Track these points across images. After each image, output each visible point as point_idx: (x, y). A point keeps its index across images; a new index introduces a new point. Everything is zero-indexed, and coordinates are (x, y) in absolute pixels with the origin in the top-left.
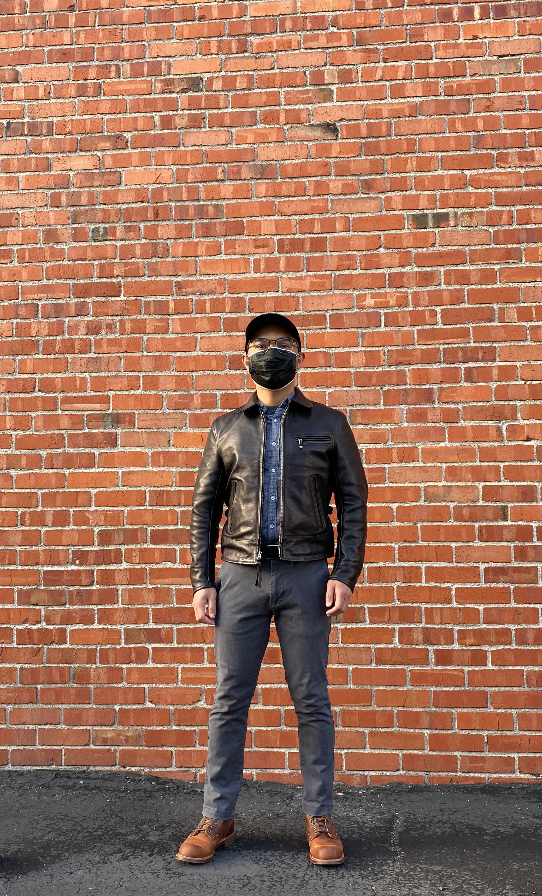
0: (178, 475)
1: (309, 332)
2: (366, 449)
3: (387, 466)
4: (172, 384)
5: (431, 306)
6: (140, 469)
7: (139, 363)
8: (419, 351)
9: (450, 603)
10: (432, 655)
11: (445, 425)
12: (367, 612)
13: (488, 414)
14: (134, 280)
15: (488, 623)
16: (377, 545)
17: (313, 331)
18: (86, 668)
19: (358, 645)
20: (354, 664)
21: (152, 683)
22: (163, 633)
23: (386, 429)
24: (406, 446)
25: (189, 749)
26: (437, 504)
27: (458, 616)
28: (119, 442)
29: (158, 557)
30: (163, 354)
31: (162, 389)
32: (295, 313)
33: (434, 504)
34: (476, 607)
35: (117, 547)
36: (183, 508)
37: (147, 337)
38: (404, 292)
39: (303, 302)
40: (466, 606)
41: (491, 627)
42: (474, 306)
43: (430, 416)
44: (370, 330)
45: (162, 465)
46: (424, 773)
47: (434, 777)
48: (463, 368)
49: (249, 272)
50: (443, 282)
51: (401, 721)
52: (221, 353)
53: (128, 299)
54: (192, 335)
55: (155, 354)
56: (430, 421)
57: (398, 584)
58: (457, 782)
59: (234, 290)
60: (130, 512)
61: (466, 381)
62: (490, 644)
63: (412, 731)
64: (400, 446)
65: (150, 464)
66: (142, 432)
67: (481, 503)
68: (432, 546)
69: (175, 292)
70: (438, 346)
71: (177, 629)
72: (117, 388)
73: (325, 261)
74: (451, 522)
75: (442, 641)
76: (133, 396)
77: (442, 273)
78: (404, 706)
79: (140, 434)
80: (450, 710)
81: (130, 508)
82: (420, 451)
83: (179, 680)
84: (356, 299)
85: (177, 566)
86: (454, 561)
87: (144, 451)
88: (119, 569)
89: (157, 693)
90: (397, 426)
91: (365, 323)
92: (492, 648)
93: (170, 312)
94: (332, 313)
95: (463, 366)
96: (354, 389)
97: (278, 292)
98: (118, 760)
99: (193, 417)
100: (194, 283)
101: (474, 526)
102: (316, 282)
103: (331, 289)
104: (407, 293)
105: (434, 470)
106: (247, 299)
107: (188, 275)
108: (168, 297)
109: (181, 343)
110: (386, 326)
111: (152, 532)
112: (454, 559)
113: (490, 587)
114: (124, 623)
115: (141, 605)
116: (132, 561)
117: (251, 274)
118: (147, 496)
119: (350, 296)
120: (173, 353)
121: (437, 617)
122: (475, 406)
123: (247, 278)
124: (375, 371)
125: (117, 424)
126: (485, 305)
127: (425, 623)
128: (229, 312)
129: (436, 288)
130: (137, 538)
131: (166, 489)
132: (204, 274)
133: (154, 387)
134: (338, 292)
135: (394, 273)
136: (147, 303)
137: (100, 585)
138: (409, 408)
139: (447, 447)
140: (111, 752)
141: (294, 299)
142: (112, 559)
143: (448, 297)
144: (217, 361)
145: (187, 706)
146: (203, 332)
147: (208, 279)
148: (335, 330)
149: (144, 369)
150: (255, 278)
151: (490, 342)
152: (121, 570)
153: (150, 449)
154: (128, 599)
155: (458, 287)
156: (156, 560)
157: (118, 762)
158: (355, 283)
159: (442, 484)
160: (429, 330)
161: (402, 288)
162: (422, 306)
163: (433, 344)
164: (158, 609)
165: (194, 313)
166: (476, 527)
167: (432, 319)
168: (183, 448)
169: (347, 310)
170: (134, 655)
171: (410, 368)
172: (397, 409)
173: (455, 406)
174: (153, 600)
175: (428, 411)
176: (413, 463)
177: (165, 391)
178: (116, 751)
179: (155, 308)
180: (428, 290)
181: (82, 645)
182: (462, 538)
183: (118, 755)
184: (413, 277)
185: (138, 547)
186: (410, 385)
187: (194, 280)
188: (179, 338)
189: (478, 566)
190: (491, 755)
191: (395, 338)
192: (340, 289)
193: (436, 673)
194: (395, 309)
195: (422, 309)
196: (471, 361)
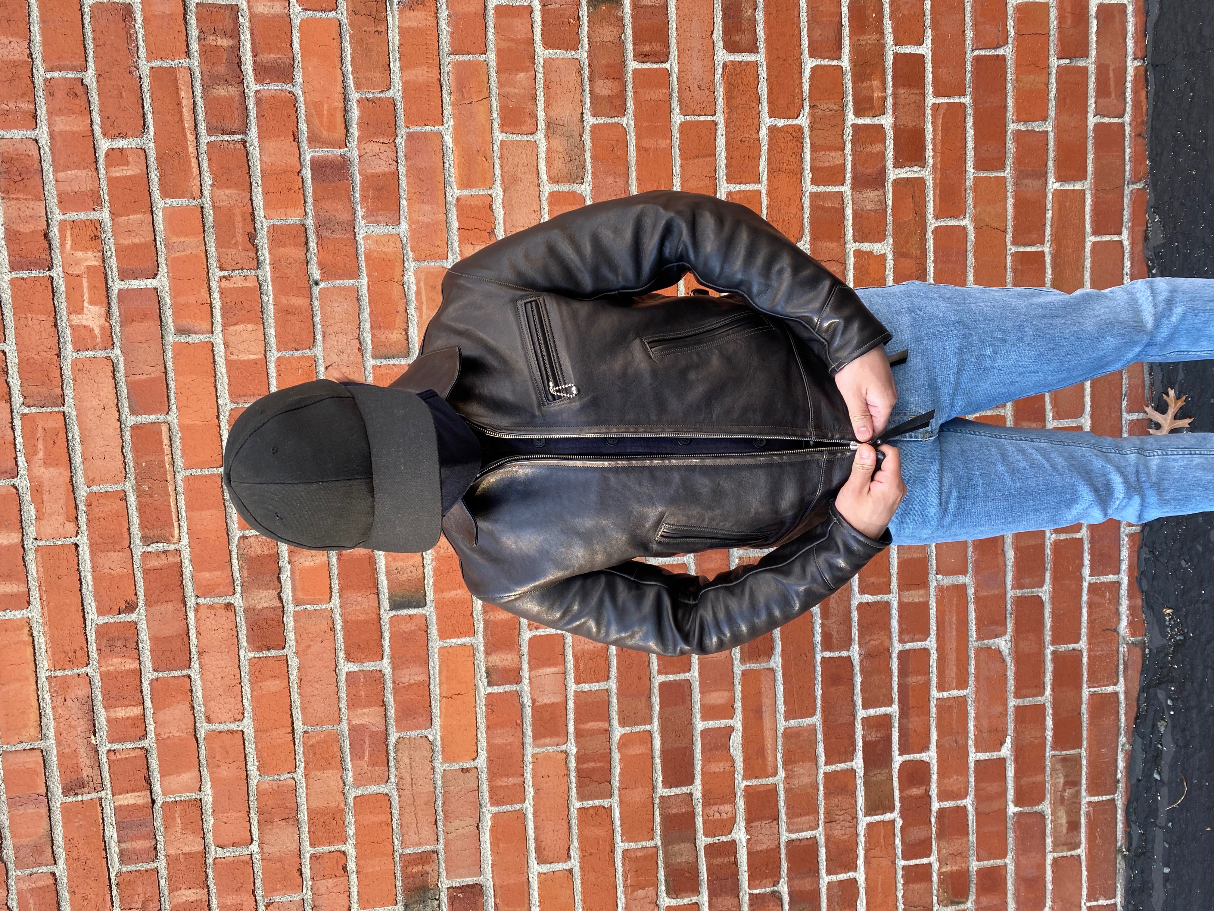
0: (543, 741)
1: (180, 463)
4: (330, 776)
5: (96, 162)
6: (531, 825)
7: (281, 860)
8: (218, 192)
9: (800, 129)
10: (905, 173)
11: (402, 132)
13: (371, 29)
14: (68, 896)
15: (839, 48)
17: (178, 453)
18: (941, 882)
21: (966, 746)
22: (873, 737)
23: (416, 272)
24: (455, 224)
25: (1085, 660)
26: (588, 155)
27: (827, 113)
28: (470, 881)
29: (721, 765)
31: (340, 798)
32: (132, 499)
33: (589, 161)
34: (807, 74)
35: (702, 854)
36: (615, 722)
37: (213, 847)
38: (62, 231)
39: (103, 481)
40: (806, 94)
41: (846, 41)
42: (91, 53)
43: (381, 167)
44: (168, 314)
45: (521, 779)
46: (1128, 190)
47: (1134, 170)
48: (258, 87)
49: (28, 621)
50: (29, 134)
51: (1034, 237)
52: (245, 670)
53: (117, 904)
54: (202, 743)
55: (255, 823)
56: (393, 168)
58: (1142, 123)
59: (79, 653)
60: (628, 836)
61: (290, 78)
62: (881, 47)
63: (1049, 215)
64: (456, 238)
65: (518, 807)
66: (446, 833)
67: (583, 55)
68: (681, 167)
69: (94, 795)
70: (204, 148)
71: (865, 707)
72: (344, 901)
74: (628, 121)
75: (876, 148)
76: (362, 862)
78: (1005, 231)
79: (450, 836)
80: (1009, 136)
81: (618, 838)
82: (466, 192)
83: (961, 693)
84: (87, 350)
85: (737, 722)
86: (714, 118)
87: (490, 823)
88: (747, 844)
89: (985, 735)
90: (409, 245)
91: (150, 326)
92: (888, 41)
93: (145, 801)
94: (127, 410)
95: (251, 85)
96: (321, 349)
97: (77, 546)
98: (1104, 798)
99: (404, 722)
100: (65, 751)
101: (635, 71)
102: (45, 452)
103: (64, 412)
104: (63, 224)
105: (510, 159)
106: (102, 620)
107: (45, 768)
108: (108, 810)
109: (224, 767)
110: (156, 275)
111: (667, 784)
112: (709, 118)
113: (767, 40)
114: (855, 818)
115: (818, 789)
116: (730, 819)
117: (34, 614)
118: (590, 803)
119: (78, 367)
120: (250, 782)
121: (831, 158)
122: (352, 58)
123: (44, 624)
124: (274, 300)
125: (429, 889)
126: (87, 26)
127: (843, 185)
128: (139, 659)
129: (47, 150)
130: (682, 814)
131: (573, 765)
132: (39, 729)
133: (338, 816)
134: (71, 396)
135: (9, 255)
136: (124, 858)
137: (780, 877)
138: (363, 218)
139: (455, 128)
140: (1092, 812)
141: (95, 503)
142: (726, 860)
143: (69, 119)
144: (265, 679)
145: (1009, 673)
146: (195, 718)
147: (52, 717)
148: (172, 402)
149: (294, 846)
150: (42, 604)
151: (185, 14)
152: (748, 840)
153: (484, 810)
154: (807, 817)
155: (41, 93)
156: (727, 768)
157: (1109, 797)
158: (43, 353)
159: (543, 141)
160: (160, 167)
161: (51, 235)
162: (97, 185)
163: (197, 158)
164: (825, 752)
165: (145, 743)
166: (637, 67)
167: (130, 159)
168: (479, 736)
169: (118, 372)
170: (915, 790)
171: (262, 214)
172: (367, 247)
173: (355, 107)
174: (808, 764)
175: (369, 171)
176: (494, 207)
177: (346, 791)
178: (1089, 803)
179: (138, 838)
180: (51, 169)
181: (897, 896)
182: (661, 98)
183: (1096, 799)
184: (19, 206)
185: (700, 809)
186: (306, 214)
187: (58, 752)
188: (211, 773)
189: (721, 65)
190: (1093, 53)
191: (188, 253)
192: (63, 390)
193: (939, 166)
194: (109, 253)
195: (104, 186)
196: (239, 64)
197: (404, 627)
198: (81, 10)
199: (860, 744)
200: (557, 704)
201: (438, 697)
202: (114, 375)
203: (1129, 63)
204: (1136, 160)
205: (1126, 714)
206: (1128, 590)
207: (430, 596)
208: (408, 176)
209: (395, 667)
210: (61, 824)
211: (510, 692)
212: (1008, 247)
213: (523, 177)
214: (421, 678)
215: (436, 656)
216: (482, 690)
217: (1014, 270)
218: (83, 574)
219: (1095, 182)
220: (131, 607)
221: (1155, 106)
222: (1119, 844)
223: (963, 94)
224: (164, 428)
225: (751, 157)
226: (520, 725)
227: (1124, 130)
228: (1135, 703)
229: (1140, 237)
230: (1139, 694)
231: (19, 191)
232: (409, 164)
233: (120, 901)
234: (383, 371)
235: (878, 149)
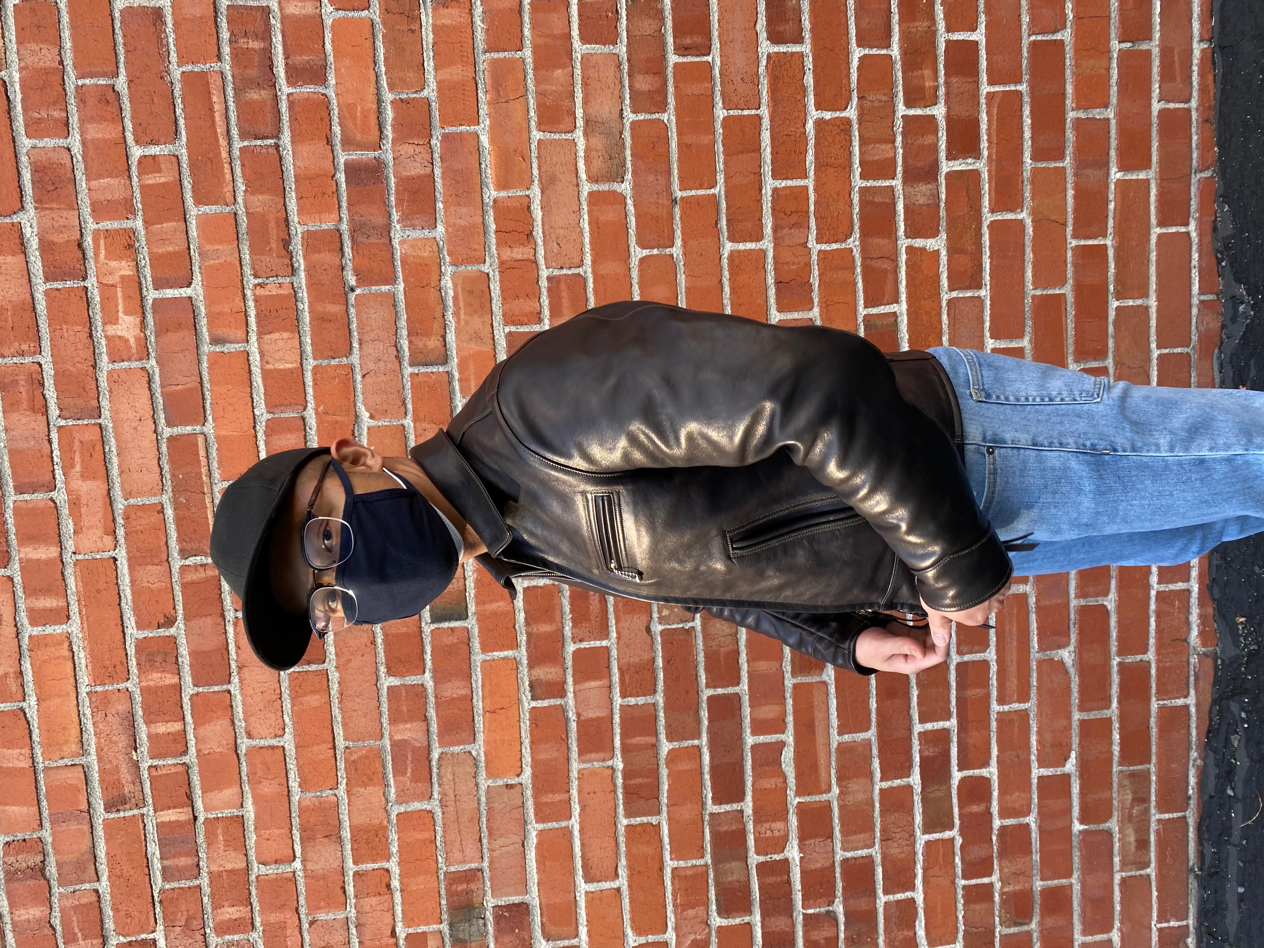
0: (588, 756)
1: (217, 475)
2: (506, 323)
3: (544, 273)
4: (372, 793)
5: (129, 169)
6: (577, 843)
7: (324, 877)
8: (252, 198)
9: (848, 121)
10: (958, 166)
11: (437, 133)
12: (874, 311)
13: (405, 27)
14: (111, 914)
15: (889, 35)
16: (727, 289)
17: (215, 465)
18: (1003, 902)
19: (945, 327)
20: (982, 336)
21: (1028, 761)
22: (930, 752)
23: (453, 277)
24: (493, 227)
25: (1153, 672)
26: (628, 153)
27: (876, 104)
28: (516, 899)
29: (773, 781)
30: (296, 821)
31: (382, 815)
32: (169, 512)
33: (629, 158)
34: (855, 63)
35: (754, 872)
36: (663, 737)
37: (255, 865)
38: (96, 240)
39: (139, 494)
40: (854, 85)
41: (896, 29)
42: (122, 59)
43: (416, 169)
44: (203, 322)
45: (566, 795)
46: (1195, 179)
47: (1201, 157)
48: (291, 90)
49: (68, 636)
50: (61, 142)
51: (1095, 229)
52: (285, 684)
53: (160, 921)
54: (243, 759)
55: (297, 839)
56: (428, 170)
57: (812, 242)
58: (1210, 108)
59: (119, 668)
60: (677, 854)
61: (322, 80)
62: (932, 34)
63: (1112, 206)
64: (494, 241)
65: (564, 824)
66: (491, 850)
67: (622, 49)
68: (725, 163)
69: (136, 812)
70: (236, 153)
71: (922, 721)
72: (388, 919)
73: (21, 445)
74: (669, 117)
75: (928, 140)
76: (405, 880)
77: (34, 141)
78: (1065, 224)
79: (495, 854)
80: (1069, 124)
81: (667, 856)
82: (503, 194)
83: (1023, 706)
84: (123, 361)
85: (789, 737)
86: (758, 112)
87: (535, 841)
88: (801, 862)
89: (1048, 750)
90: (445, 249)
91: (185, 336)
92: (940, 27)
93: (187, 817)
94: (163, 421)
95: (283, 87)
96: (357, 357)
97: (115, 560)
98: (1175, 815)
99: (447, 737)
100: (106, 767)
101: (676, 65)
102: (82, 465)
103: (100, 425)
104: (96, 233)
105: (548, 158)
106: (141, 635)
107: (87, 784)
108: (150, 827)
109: (265, 783)
110: (191, 283)
111: (717, 800)
112: (753, 112)
113: (812, 30)
114: (912, 835)
115: (874, 806)
116: (783, 837)
117: (73, 629)
118: (638, 820)
119: (114, 378)
120: (292, 798)
121: (880, 151)
122: (386, 59)
123: (84, 639)
124: (310, 307)
125: (474, 908)
126: (117, 31)
127: (893, 179)
128: (179, 674)
129: (80, 158)
130: (733, 831)
131: (620, 781)
132: (80, 745)
133: (380, 834)
134: (107, 408)
135: (43, 266)
136: (167, 875)
137: (835, 897)
138: (398, 222)
139: (491, 127)
140: (1161, 830)
141: (133, 516)
142: (779, 879)
143: (101, 126)
144: (306, 694)
145: (1073, 685)
146: (235, 733)
147: (93, 732)
148: (208, 412)
149: (336, 864)
150: (81, 619)
151: (216, 17)
152: (801, 858)
153: (529, 827)
154: (863, 835)
155: (73, 101)
156: (779, 784)
157: (1180, 814)
158: (78, 365)
159: (582, 139)
160: (193, 173)
161: (85, 244)
162: (130, 193)
163: (230, 164)
164: (881, 768)
165: (186, 759)
166: (677, 61)
167: (163, 166)
168: (523, 750)
169: (154, 383)
170: (975, 807)
171: (296, 220)
172: (403, 252)
173: (389, 107)
174: (863, 781)
175: (404, 174)
176: (532, 208)
177: (388, 808)
178: (1159, 821)
179: (180, 855)
180: (84, 178)
181: (957, 917)
182: (703, 92)
183: (1167, 816)
184: (52, 215)
185: (752, 827)
186: (341, 219)
187: (99, 768)
188: (253, 790)
189: (765, 57)
190: (1157, 35)
191: (222, 261)
192: (99, 402)
193: (994, 157)
194: (143, 262)
195: (137, 194)
196: (271, 67)
197: (445, 640)
198: (111, 15)
199: (917, 759)
200: (603, 718)
201: (481, 712)
202: (150, 386)
203: (1195, 45)
204: (1203, 146)
205: (1197, 728)
206: (1199, 598)
207: (472, 608)
208: (443, 178)
209: (436, 682)
210: (103, 840)
211: (555, 706)
212: (1069, 241)
213: (561, 176)
214: (463, 692)
215: (479, 669)
216: (526, 704)
217: (1075, 265)
218: (121, 588)
219: (1160, 171)
220: (170, 622)
221: (1223, 90)
222: (1191, 863)
223: (1019, 81)
224: (201, 439)
225: (797, 151)
226: (566, 740)
227: (1191, 116)
228: (1207, 717)
229: (1208, 228)
230: (1211, 707)
231: (52, 201)
232: (444, 165)
233: (164, 919)
234: (421, 378)
235: (930, 141)
